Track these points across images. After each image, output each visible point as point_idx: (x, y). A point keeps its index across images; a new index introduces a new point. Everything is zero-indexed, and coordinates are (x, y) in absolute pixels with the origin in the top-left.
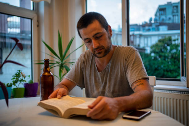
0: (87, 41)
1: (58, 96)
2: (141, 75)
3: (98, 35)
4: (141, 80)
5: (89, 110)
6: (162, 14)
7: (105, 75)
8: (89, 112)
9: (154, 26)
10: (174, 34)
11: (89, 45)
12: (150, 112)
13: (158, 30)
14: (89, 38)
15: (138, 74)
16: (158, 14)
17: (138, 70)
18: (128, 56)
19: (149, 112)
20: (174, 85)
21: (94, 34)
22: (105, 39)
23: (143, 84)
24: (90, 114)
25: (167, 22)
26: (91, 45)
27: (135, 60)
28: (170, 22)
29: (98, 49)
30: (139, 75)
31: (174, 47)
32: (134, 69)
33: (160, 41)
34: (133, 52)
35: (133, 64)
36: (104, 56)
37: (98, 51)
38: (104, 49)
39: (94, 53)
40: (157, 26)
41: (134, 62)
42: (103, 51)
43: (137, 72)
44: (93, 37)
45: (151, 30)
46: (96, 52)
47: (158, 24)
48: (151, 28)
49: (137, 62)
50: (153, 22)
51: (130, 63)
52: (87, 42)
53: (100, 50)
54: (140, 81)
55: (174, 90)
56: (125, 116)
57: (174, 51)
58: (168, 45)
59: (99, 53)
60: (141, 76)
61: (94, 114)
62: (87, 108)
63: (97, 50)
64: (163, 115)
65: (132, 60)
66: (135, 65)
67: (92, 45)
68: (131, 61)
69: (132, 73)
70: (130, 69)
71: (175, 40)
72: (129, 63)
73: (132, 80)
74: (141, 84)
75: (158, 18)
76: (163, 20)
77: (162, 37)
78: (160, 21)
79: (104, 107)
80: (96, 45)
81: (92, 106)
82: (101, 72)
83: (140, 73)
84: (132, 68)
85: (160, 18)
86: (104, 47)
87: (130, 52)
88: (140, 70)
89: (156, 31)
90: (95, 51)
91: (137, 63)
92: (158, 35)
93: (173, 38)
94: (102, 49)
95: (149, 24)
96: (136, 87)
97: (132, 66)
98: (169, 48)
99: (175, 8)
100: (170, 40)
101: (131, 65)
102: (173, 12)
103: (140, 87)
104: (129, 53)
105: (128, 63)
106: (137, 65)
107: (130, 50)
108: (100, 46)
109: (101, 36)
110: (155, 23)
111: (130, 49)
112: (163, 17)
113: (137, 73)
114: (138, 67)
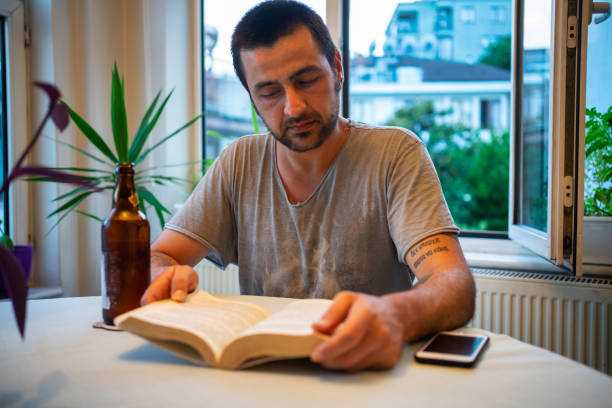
0: (265, 91)
1: (177, 294)
2: (440, 221)
3: (306, 77)
4: (440, 237)
5: (321, 341)
6: (406, 31)
7: (313, 216)
8: (321, 347)
9: (381, 66)
10: (441, 95)
11: (272, 106)
12: (488, 340)
13: (394, 79)
14: (276, 83)
15: (431, 218)
16: (394, 30)
17: (430, 204)
18: (397, 159)
19: (486, 338)
20: (485, 252)
21: (297, 69)
22: (326, 92)
23: (445, 249)
24: (327, 351)
25: (421, 55)
26: (279, 105)
27: (421, 172)
28: (430, 56)
29: (302, 122)
30: (434, 222)
31: (441, 135)
32: (419, 199)
33: (400, 114)
34: (414, 149)
35: (415, 184)
36: (318, 145)
37: (299, 127)
38: (319, 122)
39: (284, 135)
40: (392, 67)
41: (418, 177)
42: (315, 128)
43: (426, 210)
44: (291, 78)
45: (374, 78)
46: (292, 132)
47: (393, 61)
48: (372, 71)
49: (427, 180)
50: (379, 52)
51: (403, 182)
52: (266, 97)
53: (307, 124)
54: (437, 240)
55: (491, 266)
56: (422, 354)
57: (441, 146)
58: (424, 128)
59: (303, 135)
60: (438, 225)
61: (339, 352)
62: (308, 331)
63: (299, 125)
64: (531, 347)
65: (411, 171)
66: (421, 187)
67: (284, 107)
68: (407, 174)
69: (412, 212)
70: (405, 199)
71: (443, 114)
72: (400, 181)
73: (413, 233)
74: (441, 249)
75: (393, 42)
76: (409, 48)
77: (407, 102)
78: (401, 52)
79: (369, 328)
80: (298, 106)
81: (325, 323)
82: (298, 204)
83: (437, 214)
84: (410, 198)
85: (399, 41)
86: (319, 115)
87: (406, 145)
88: (435, 205)
89: (388, 81)
90: (288, 128)
91: (428, 183)
92: (396, 96)
93: (439, 106)
94: (315, 121)
95: (367, 59)
96: (423, 258)
97: (412, 192)
98: (426, 136)
99: (444, 14)
100: (430, 111)
101: (408, 189)
102: (437, 27)
103: (438, 259)
104: (402, 149)
105: (397, 180)
106: (426, 190)
107: (406, 138)
108: (309, 111)
109: (314, 81)
110: (385, 56)
111: (403, 137)
112: (409, 40)
113: (428, 214)
114: (429, 196)
